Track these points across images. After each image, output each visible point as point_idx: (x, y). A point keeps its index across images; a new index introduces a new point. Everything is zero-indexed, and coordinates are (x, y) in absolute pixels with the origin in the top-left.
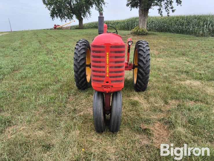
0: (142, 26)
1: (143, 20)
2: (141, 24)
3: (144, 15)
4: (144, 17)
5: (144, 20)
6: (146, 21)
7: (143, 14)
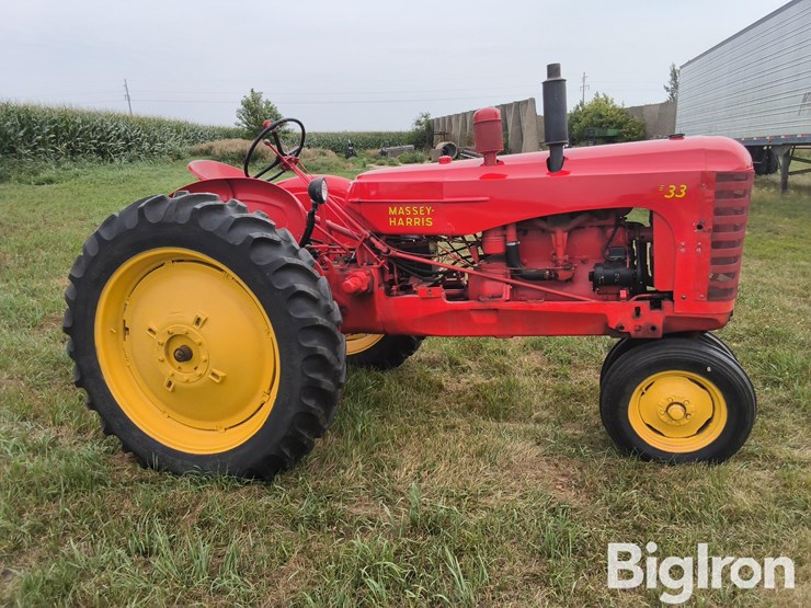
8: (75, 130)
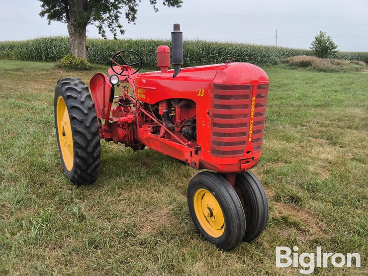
0: (78, 54)
1: (78, 43)
2: (76, 51)
3: (80, 35)
4: (80, 37)
5: (80, 44)
6: (85, 45)
7: (76, 32)
8: (228, 52)
